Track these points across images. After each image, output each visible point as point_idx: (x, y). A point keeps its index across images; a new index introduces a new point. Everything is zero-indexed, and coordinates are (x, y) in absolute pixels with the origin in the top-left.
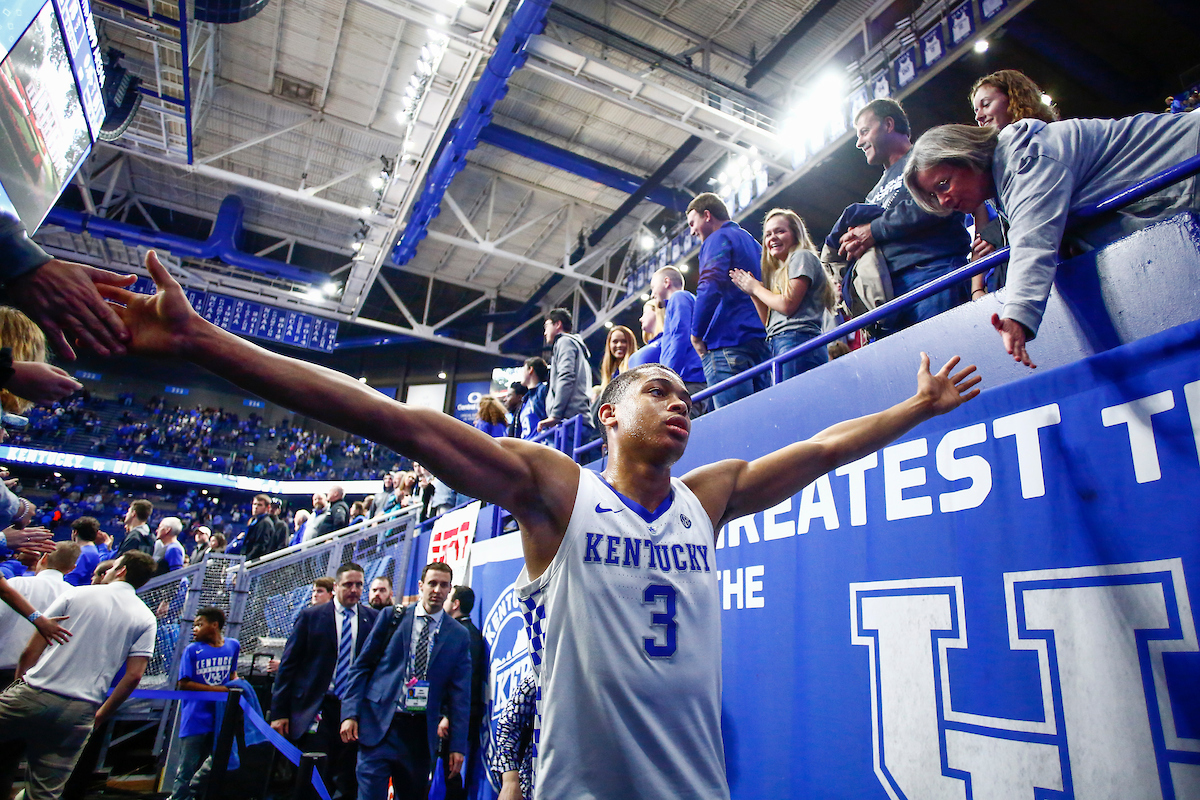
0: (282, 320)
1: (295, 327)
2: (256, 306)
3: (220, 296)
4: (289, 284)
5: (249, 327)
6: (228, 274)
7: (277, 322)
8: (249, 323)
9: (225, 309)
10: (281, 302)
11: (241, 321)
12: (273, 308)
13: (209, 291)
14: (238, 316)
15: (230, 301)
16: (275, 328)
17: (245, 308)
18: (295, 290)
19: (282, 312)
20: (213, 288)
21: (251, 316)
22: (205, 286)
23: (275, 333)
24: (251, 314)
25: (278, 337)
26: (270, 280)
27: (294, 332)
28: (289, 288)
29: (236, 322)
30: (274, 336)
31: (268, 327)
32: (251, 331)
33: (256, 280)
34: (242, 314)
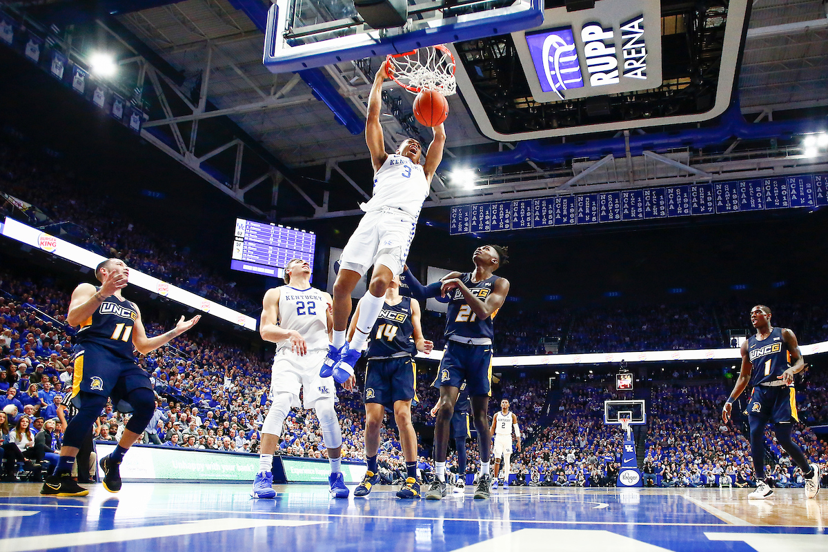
0: (784, 187)
1: (797, 189)
2: (757, 182)
3: (723, 182)
4: (783, 150)
5: (756, 203)
6: (726, 159)
7: (780, 191)
8: (756, 198)
9: (732, 193)
10: (779, 171)
11: (748, 199)
12: (772, 178)
13: (713, 182)
14: (744, 196)
15: (733, 184)
16: (780, 197)
17: (747, 187)
18: (791, 154)
19: (782, 180)
20: (717, 177)
21: (755, 192)
22: (709, 178)
23: (781, 201)
24: (754, 190)
25: (785, 204)
26: (764, 152)
27: (798, 195)
28: (783, 154)
29: (744, 201)
30: (781, 204)
31: (773, 197)
32: (760, 207)
33: (753, 157)
34: (747, 193)
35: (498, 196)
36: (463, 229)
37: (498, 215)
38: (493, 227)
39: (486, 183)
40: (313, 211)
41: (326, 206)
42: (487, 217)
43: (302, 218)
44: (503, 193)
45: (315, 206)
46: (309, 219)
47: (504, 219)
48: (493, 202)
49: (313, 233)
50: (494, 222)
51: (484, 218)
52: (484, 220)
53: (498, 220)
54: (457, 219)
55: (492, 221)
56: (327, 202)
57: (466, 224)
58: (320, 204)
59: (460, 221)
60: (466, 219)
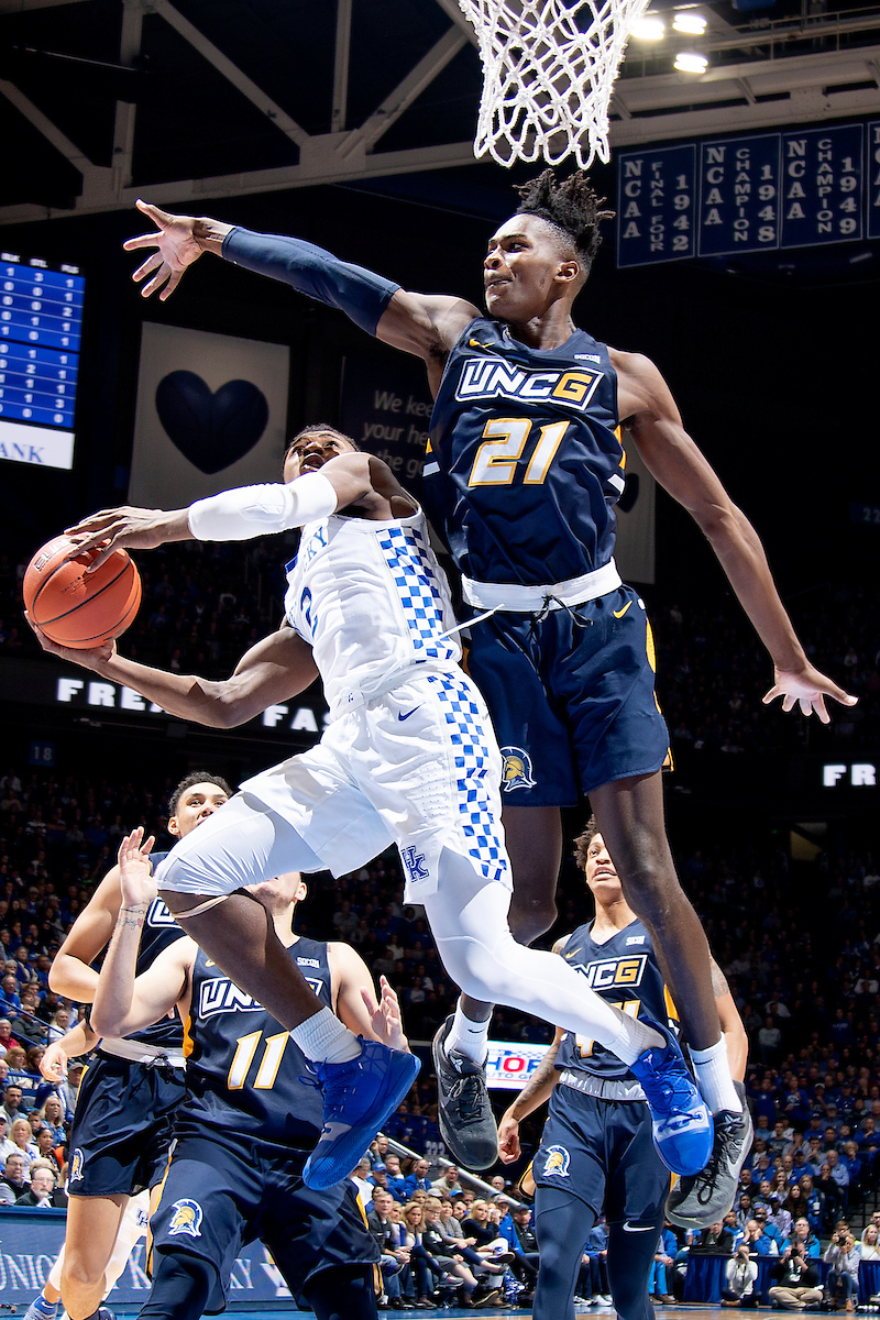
35: (808, 105)
36: (668, 243)
37: (809, 183)
38: (793, 230)
39: (762, 53)
40: (74, 183)
41: (123, 162)
42: (767, 192)
43: (33, 212)
44: (830, 90)
45: (81, 163)
46: (57, 214)
47: (836, 196)
48: (793, 129)
49: (74, 270)
50: (797, 211)
51: (754, 194)
52: (755, 205)
53: (811, 204)
54: (643, 202)
55: (788, 204)
56: (128, 145)
57: (683, 223)
58: (102, 154)
59: (656, 211)
60: (681, 202)
